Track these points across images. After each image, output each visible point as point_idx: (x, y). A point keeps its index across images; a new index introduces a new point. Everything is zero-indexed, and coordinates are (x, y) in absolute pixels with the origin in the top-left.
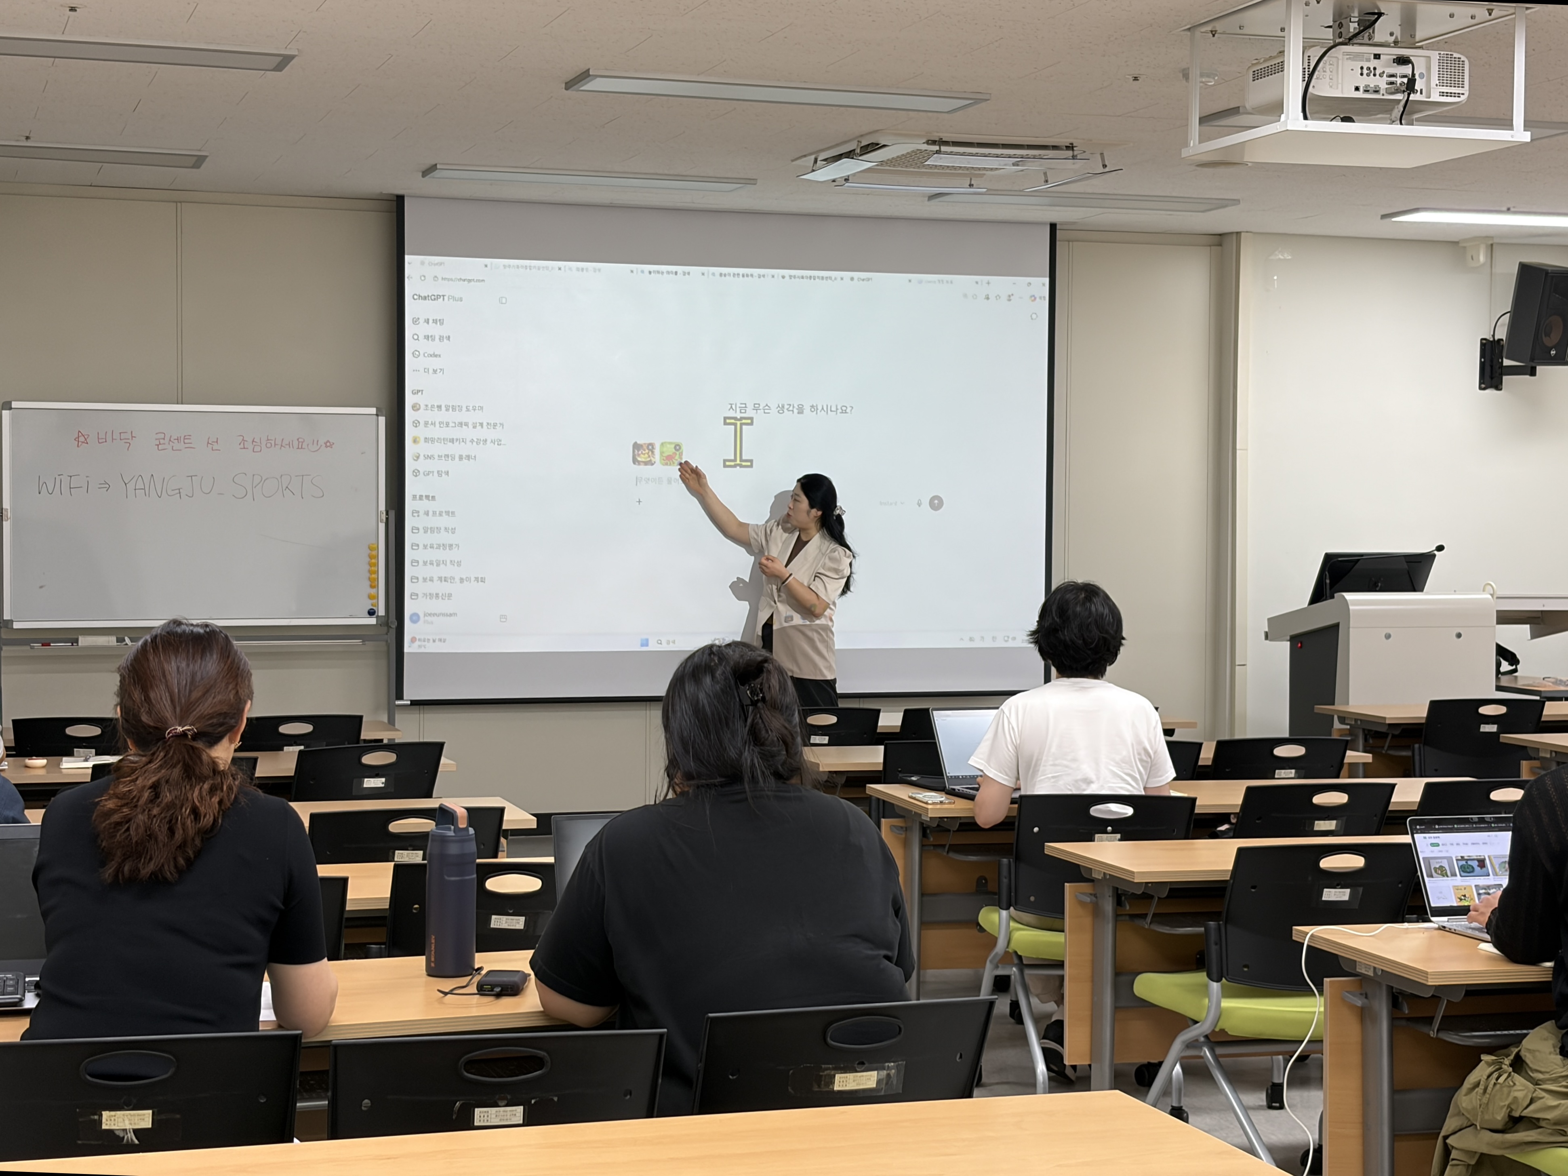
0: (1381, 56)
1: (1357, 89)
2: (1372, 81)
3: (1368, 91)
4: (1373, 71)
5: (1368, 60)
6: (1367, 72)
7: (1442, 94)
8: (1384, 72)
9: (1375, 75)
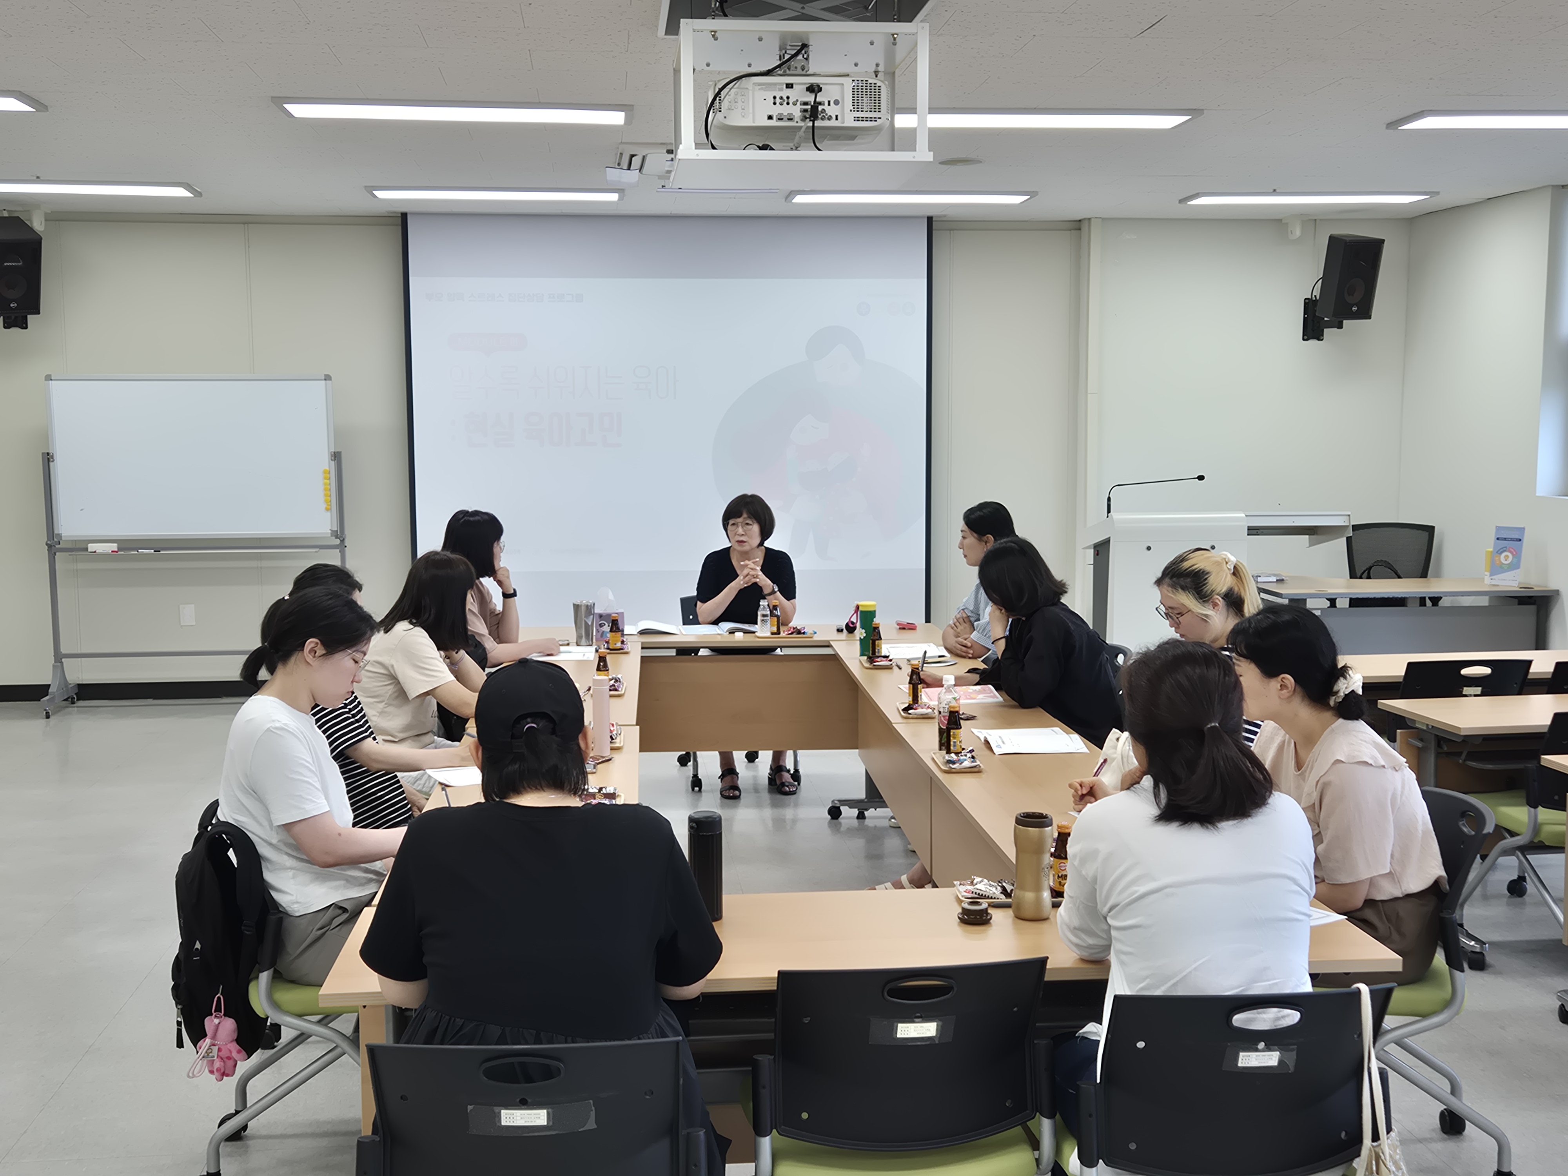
0: (794, 86)
1: (770, 118)
2: (785, 110)
3: (782, 119)
4: (786, 99)
5: (781, 90)
6: (780, 101)
7: (857, 119)
8: (797, 100)
9: (788, 104)
